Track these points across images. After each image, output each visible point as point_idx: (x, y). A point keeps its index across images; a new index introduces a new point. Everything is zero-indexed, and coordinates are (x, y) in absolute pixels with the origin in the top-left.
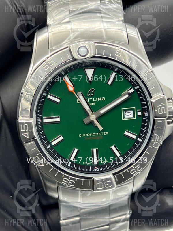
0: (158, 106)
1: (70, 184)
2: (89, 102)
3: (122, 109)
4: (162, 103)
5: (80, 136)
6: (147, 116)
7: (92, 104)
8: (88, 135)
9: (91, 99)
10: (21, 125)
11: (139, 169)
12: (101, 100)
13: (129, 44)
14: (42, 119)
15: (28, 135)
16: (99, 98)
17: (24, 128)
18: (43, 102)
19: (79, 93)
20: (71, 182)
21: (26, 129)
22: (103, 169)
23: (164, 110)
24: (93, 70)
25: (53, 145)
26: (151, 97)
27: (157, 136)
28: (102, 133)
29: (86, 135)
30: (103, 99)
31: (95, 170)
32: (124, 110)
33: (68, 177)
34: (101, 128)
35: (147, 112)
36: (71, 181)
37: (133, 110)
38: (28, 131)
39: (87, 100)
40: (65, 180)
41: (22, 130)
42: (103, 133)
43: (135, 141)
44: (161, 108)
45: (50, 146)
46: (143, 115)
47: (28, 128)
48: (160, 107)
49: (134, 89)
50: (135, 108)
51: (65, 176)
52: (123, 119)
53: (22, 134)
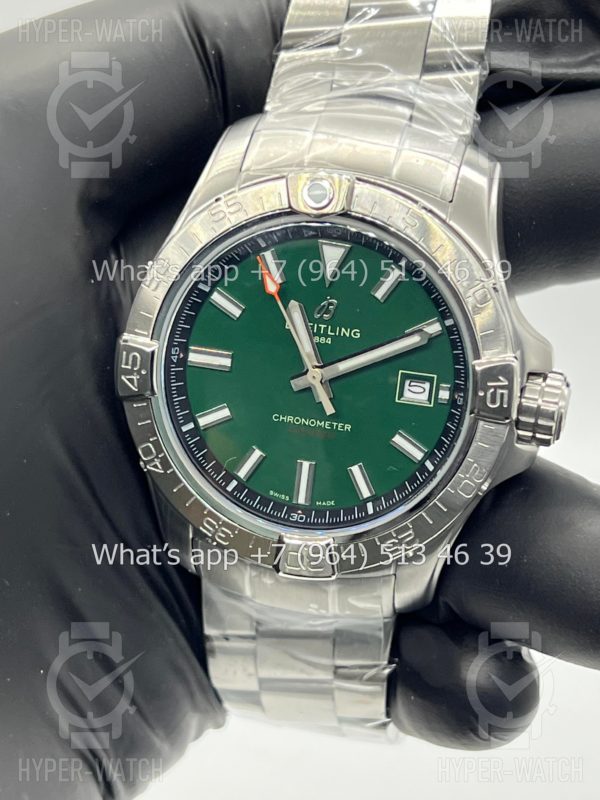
0: (489, 384)
1: (220, 537)
2: (315, 335)
3: (400, 372)
4: (501, 378)
5: (276, 418)
6: (460, 406)
7: (323, 340)
8: (297, 421)
9: (323, 326)
10: (125, 353)
11: (408, 544)
12: (348, 335)
13: (451, 201)
14: (185, 349)
15: (135, 381)
16: (343, 330)
17: (130, 362)
18: (196, 307)
19: (293, 304)
20: (223, 532)
21: (134, 364)
22: (315, 519)
23: (506, 399)
24: (343, 250)
25: (201, 425)
26: (477, 356)
27: (475, 465)
28: (335, 424)
29: (290, 419)
30: (355, 334)
31: (295, 517)
32: (405, 377)
33: (217, 519)
34: (330, 410)
35: (462, 395)
36: (224, 529)
37: (430, 380)
38: (139, 372)
39: (313, 327)
40: (208, 522)
41: (123, 366)
42: (337, 426)
43: (418, 466)
44: (495, 391)
45: (191, 426)
46: (453, 402)
47: (138, 363)
48: (496, 387)
49: (443, 325)
50: (435, 376)
51: (210, 514)
52: (397, 401)
53: (123, 378)
